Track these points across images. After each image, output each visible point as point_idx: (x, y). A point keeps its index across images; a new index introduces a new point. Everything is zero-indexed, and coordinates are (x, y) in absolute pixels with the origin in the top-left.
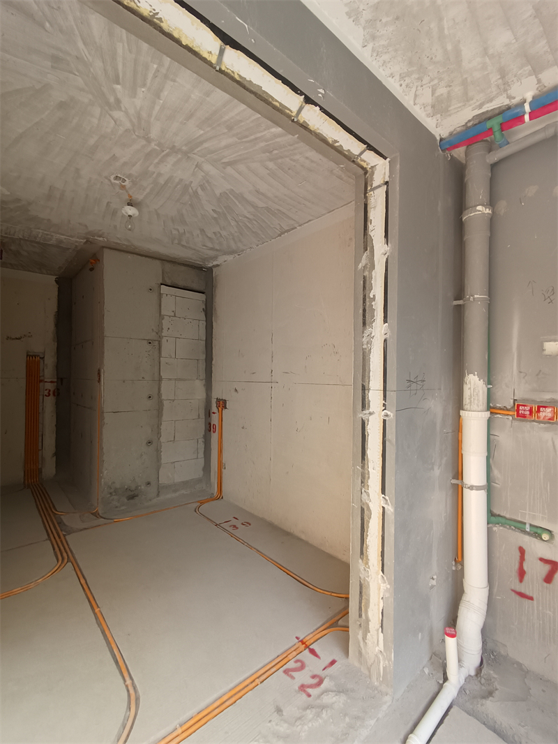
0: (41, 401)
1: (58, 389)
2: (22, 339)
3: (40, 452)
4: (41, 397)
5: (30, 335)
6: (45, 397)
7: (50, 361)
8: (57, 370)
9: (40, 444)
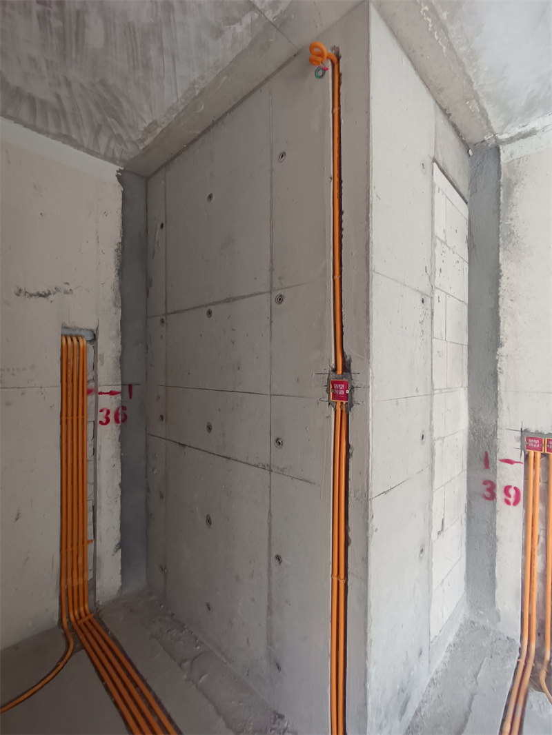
0: (90, 434)
1: (124, 408)
2: (51, 297)
3: (90, 547)
4: (90, 427)
5: (67, 288)
6: (100, 427)
7: (109, 347)
8: (122, 368)
9: (90, 528)
